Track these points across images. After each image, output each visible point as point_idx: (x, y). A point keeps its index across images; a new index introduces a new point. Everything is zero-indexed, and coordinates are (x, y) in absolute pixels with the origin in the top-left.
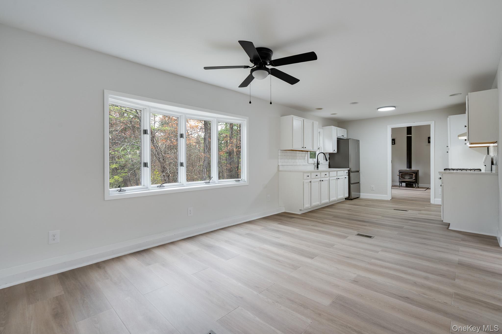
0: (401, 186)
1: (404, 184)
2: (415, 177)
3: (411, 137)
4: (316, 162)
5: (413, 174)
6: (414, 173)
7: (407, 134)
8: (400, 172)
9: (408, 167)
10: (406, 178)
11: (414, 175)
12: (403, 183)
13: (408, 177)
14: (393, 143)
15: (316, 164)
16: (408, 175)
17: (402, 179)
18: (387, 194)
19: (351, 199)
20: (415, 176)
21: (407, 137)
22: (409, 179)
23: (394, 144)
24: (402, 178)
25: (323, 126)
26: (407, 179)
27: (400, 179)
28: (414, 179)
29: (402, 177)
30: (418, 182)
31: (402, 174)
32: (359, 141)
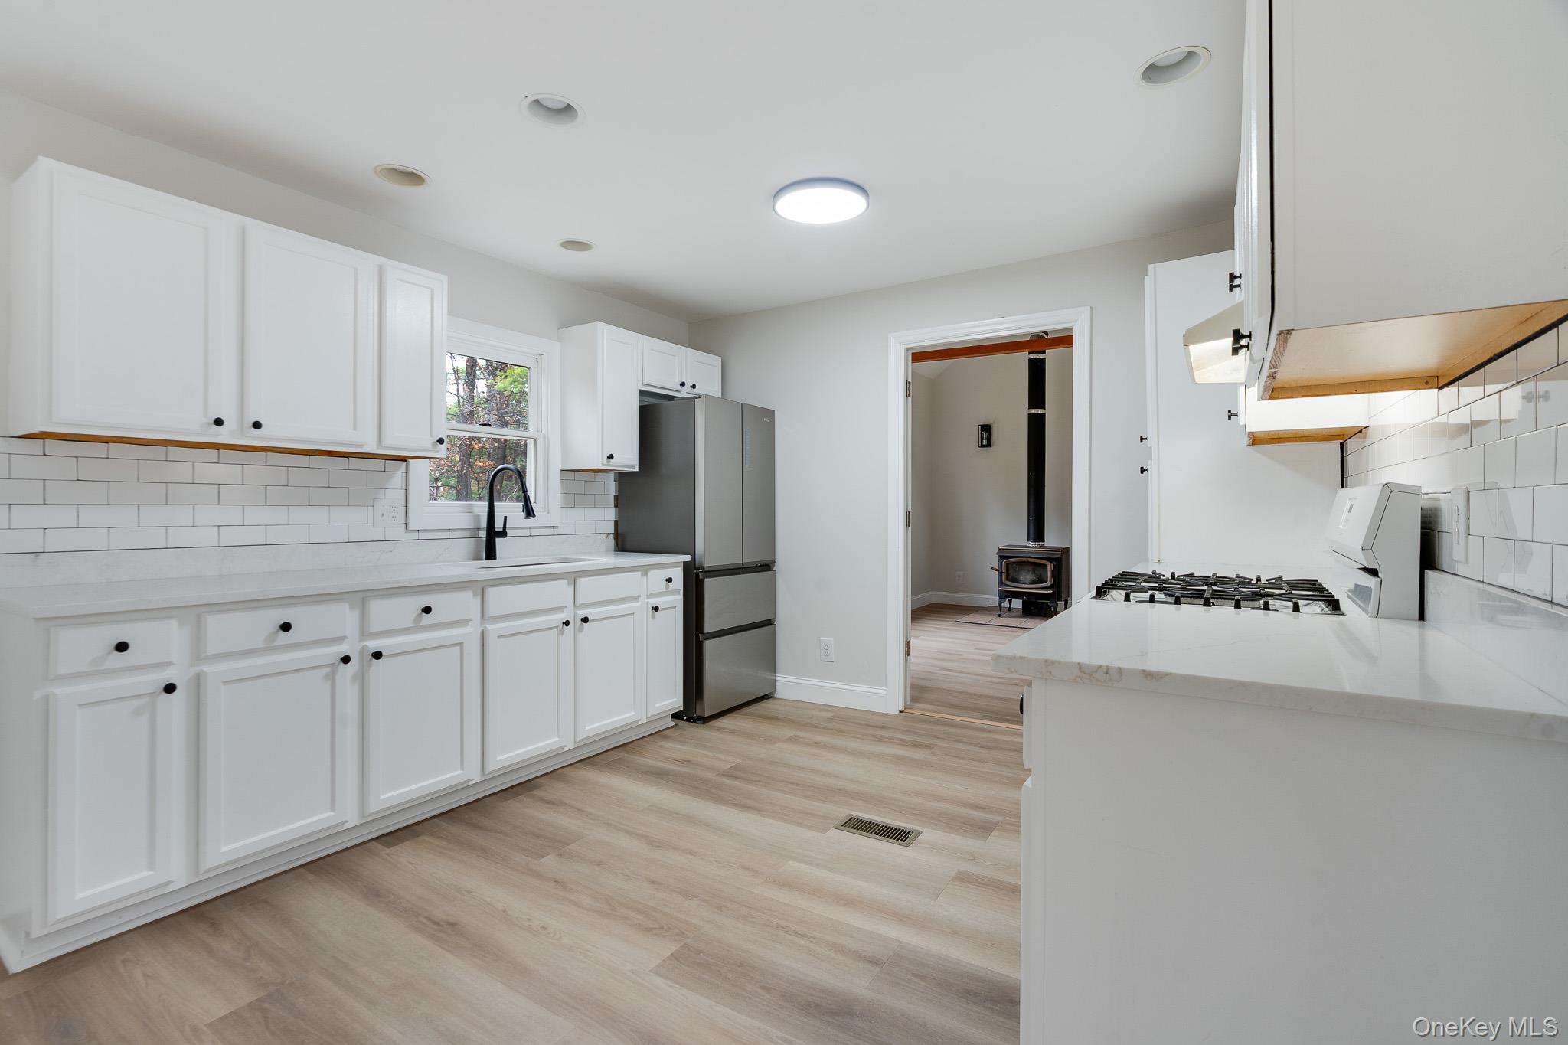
0: (1010, 609)
1: (1017, 604)
2: (1053, 576)
3: (1043, 416)
4: (484, 524)
5: (1046, 566)
6: (1050, 560)
7: (1030, 407)
8: (1002, 557)
9: (1032, 536)
10: (1022, 578)
11: (1049, 568)
12: (1014, 601)
13: (1030, 577)
14: (985, 442)
15: (483, 534)
16: (1030, 568)
17: (1007, 583)
18: (884, 685)
19: (704, 720)
20: (1053, 572)
21: (1030, 415)
22: (1033, 582)
23: (989, 444)
24: (1007, 579)
25: (564, 325)
26: (1026, 583)
27: (1001, 584)
28: (1048, 583)
29: (1008, 574)
30: (1063, 594)
31: (1007, 565)
32: (770, 414)
